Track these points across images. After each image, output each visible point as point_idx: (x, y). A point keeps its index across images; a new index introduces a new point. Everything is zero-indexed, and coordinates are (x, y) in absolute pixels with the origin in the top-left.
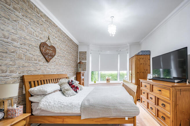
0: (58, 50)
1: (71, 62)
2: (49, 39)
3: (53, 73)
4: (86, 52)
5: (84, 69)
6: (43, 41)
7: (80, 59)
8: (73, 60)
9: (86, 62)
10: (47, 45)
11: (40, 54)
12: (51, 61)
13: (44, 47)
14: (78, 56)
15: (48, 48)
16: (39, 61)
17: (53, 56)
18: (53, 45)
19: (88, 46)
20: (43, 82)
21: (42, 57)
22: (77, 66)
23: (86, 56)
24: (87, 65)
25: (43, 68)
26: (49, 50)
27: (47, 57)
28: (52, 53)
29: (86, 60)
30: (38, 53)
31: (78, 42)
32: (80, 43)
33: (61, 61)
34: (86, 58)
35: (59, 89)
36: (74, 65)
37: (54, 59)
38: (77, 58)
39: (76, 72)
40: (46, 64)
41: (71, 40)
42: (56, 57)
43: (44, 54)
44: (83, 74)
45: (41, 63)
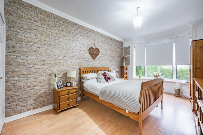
0: (101, 50)
1: (115, 57)
2: (94, 44)
3: (98, 67)
4: (129, 47)
5: (128, 64)
6: (91, 46)
7: (124, 54)
8: (117, 56)
9: (129, 57)
10: (93, 48)
11: (89, 55)
12: (96, 58)
13: (91, 50)
14: (122, 52)
15: (94, 50)
16: (89, 59)
17: (97, 55)
18: (97, 47)
19: (131, 40)
20: (90, 71)
21: (91, 56)
22: (122, 60)
23: (130, 51)
24: (130, 60)
25: (91, 63)
26: (95, 51)
27: (93, 56)
28: (97, 53)
29: (129, 55)
30: (88, 54)
31: (121, 40)
32: (124, 39)
33: (105, 57)
34: (129, 53)
35: (96, 77)
36: (118, 60)
37: (98, 57)
38: (122, 53)
39: (120, 67)
40: (93, 60)
41: (114, 40)
42: (100, 55)
43: (91, 55)
44: (126, 68)
45: (90, 60)
